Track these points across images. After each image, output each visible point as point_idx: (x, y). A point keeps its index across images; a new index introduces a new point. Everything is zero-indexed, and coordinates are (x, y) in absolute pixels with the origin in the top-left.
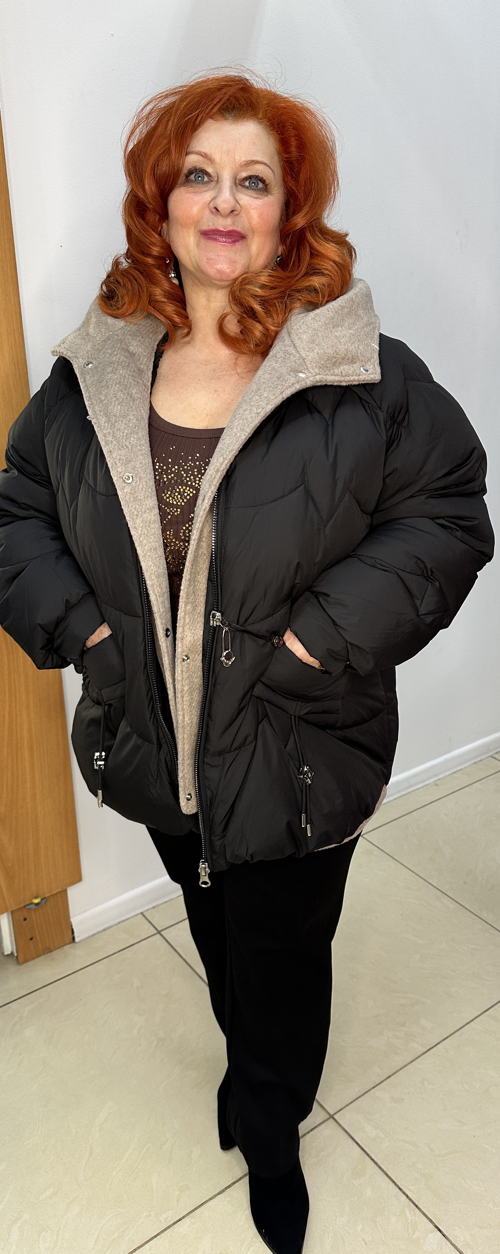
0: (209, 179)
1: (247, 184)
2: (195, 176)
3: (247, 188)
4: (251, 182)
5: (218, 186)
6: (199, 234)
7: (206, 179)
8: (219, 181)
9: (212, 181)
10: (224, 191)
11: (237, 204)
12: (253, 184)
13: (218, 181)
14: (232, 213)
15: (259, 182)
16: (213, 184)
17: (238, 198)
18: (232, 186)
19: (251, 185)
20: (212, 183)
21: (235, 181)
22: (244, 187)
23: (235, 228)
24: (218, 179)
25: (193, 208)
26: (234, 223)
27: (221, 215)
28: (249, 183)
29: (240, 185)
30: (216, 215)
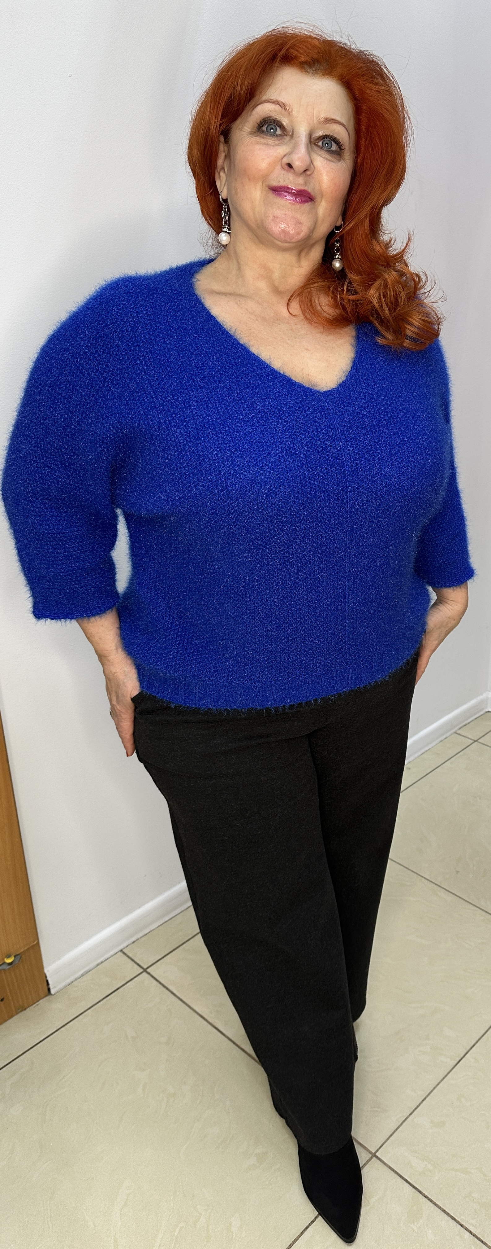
0: (283, 132)
1: (321, 143)
2: (267, 127)
3: (322, 149)
4: (325, 143)
5: (293, 141)
6: (267, 188)
7: (279, 132)
8: (294, 136)
9: (286, 135)
10: (299, 147)
11: (311, 163)
12: (328, 145)
13: (292, 136)
14: (304, 172)
15: (333, 144)
16: (288, 138)
17: (311, 158)
18: (306, 144)
19: (324, 146)
20: (286, 137)
21: (310, 138)
22: (318, 146)
23: (305, 188)
24: (293, 134)
27: (294, 172)
28: (323, 143)
29: (314, 144)
30: (288, 171)
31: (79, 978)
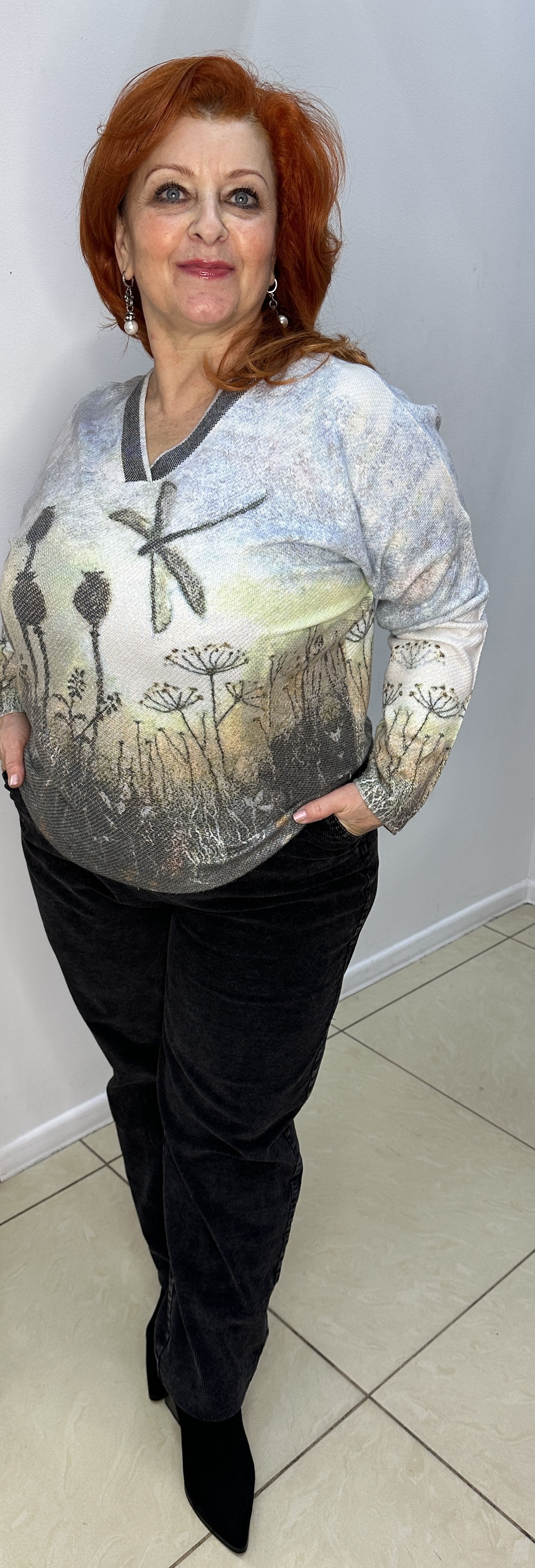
0: (187, 197)
1: (233, 200)
2: (169, 193)
3: (234, 205)
4: (239, 197)
5: (199, 207)
6: (176, 266)
7: (181, 197)
8: (199, 199)
9: (190, 199)
10: (207, 210)
11: (225, 229)
12: (242, 200)
13: (196, 201)
14: (216, 241)
15: (249, 196)
16: (191, 204)
17: (224, 220)
18: (216, 204)
20: (188, 201)
21: (219, 197)
22: (231, 204)
23: (221, 259)
24: (197, 196)
25: (166, 235)
26: (220, 253)
27: (203, 243)
28: (236, 199)
29: (225, 202)
30: (196, 243)
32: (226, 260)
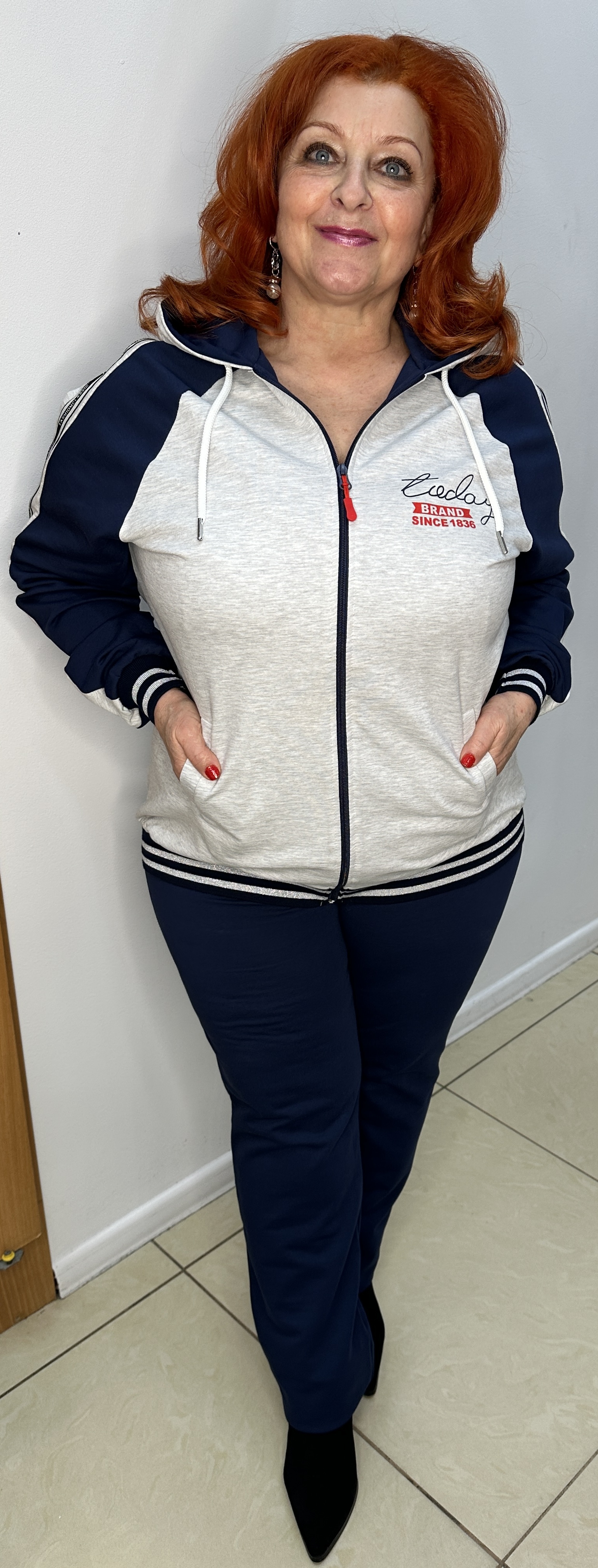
0: (335, 160)
1: (384, 169)
2: (318, 154)
3: (384, 174)
4: (389, 167)
5: (346, 170)
6: (315, 229)
7: (331, 159)
8: (348, 162)
9: (339, 163)
10: (353, 176)
11: (368, 196)
12: (392, 171)
13: (345, 164)
14: (359, 208)
15: (400, 167)
16: (340, 166)
17: (369, 188)
18: (364, 171)
19: (389, 171)
20: (338, 165)
21: (369, 164)
22: (381, 172)
23: (361, 227)
24: (346, 160)
25: (310, 196)
26: (361, 220)
27: (345, 209)
28: (387, 168)
29: (375, 170)
30: (339, 208)
31: (97, 1276)
32: (367, 228)
